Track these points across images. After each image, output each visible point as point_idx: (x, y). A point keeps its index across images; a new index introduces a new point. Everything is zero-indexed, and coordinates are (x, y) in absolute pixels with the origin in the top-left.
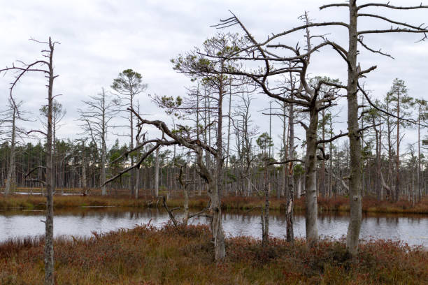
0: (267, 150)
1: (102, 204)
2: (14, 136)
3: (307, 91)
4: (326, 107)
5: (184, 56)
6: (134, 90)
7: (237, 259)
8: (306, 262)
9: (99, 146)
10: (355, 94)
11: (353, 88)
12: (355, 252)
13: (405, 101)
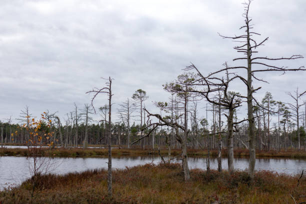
0: (206, 126)
1: (128, 153)
2: (87, 121)
3: (227, 99)
4: (237, 107)
5: (169, 84)
6: (142, 99)
7: (195, 180)
8: (229, 182)
9: (126, 125)
10: (251, 101)
11: (250, 98)
12: (252, 177)
13: (271, 102)
